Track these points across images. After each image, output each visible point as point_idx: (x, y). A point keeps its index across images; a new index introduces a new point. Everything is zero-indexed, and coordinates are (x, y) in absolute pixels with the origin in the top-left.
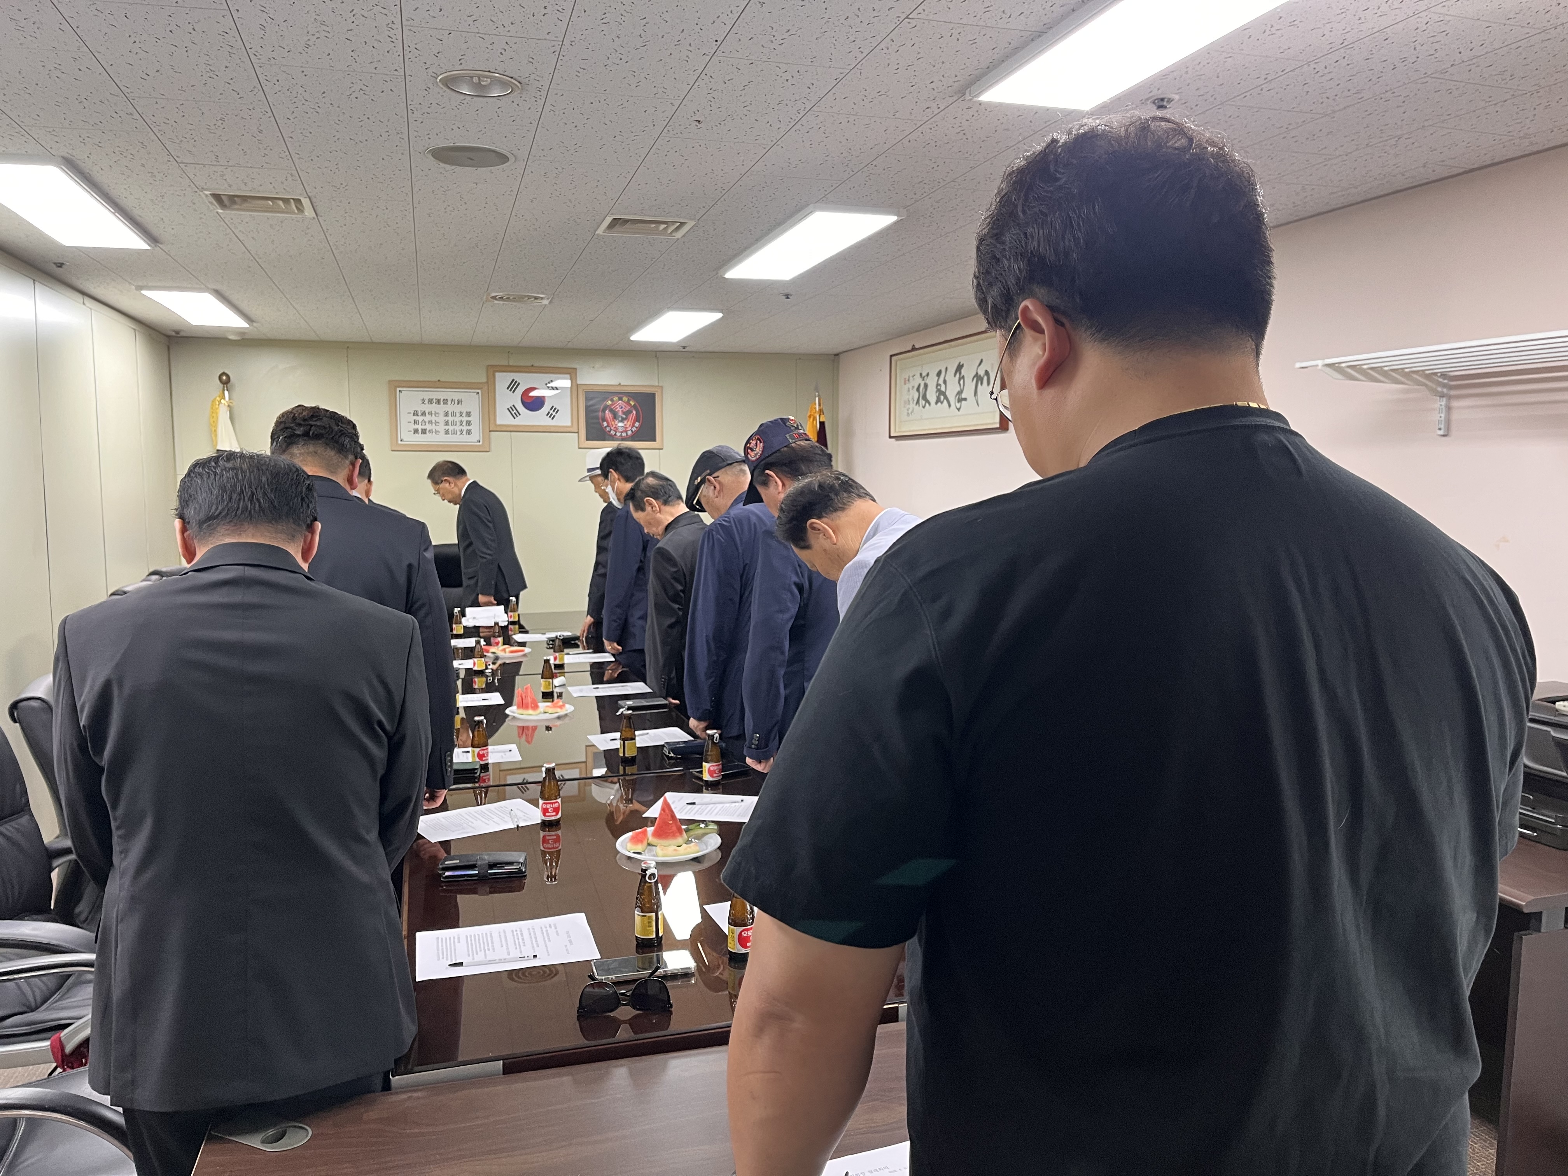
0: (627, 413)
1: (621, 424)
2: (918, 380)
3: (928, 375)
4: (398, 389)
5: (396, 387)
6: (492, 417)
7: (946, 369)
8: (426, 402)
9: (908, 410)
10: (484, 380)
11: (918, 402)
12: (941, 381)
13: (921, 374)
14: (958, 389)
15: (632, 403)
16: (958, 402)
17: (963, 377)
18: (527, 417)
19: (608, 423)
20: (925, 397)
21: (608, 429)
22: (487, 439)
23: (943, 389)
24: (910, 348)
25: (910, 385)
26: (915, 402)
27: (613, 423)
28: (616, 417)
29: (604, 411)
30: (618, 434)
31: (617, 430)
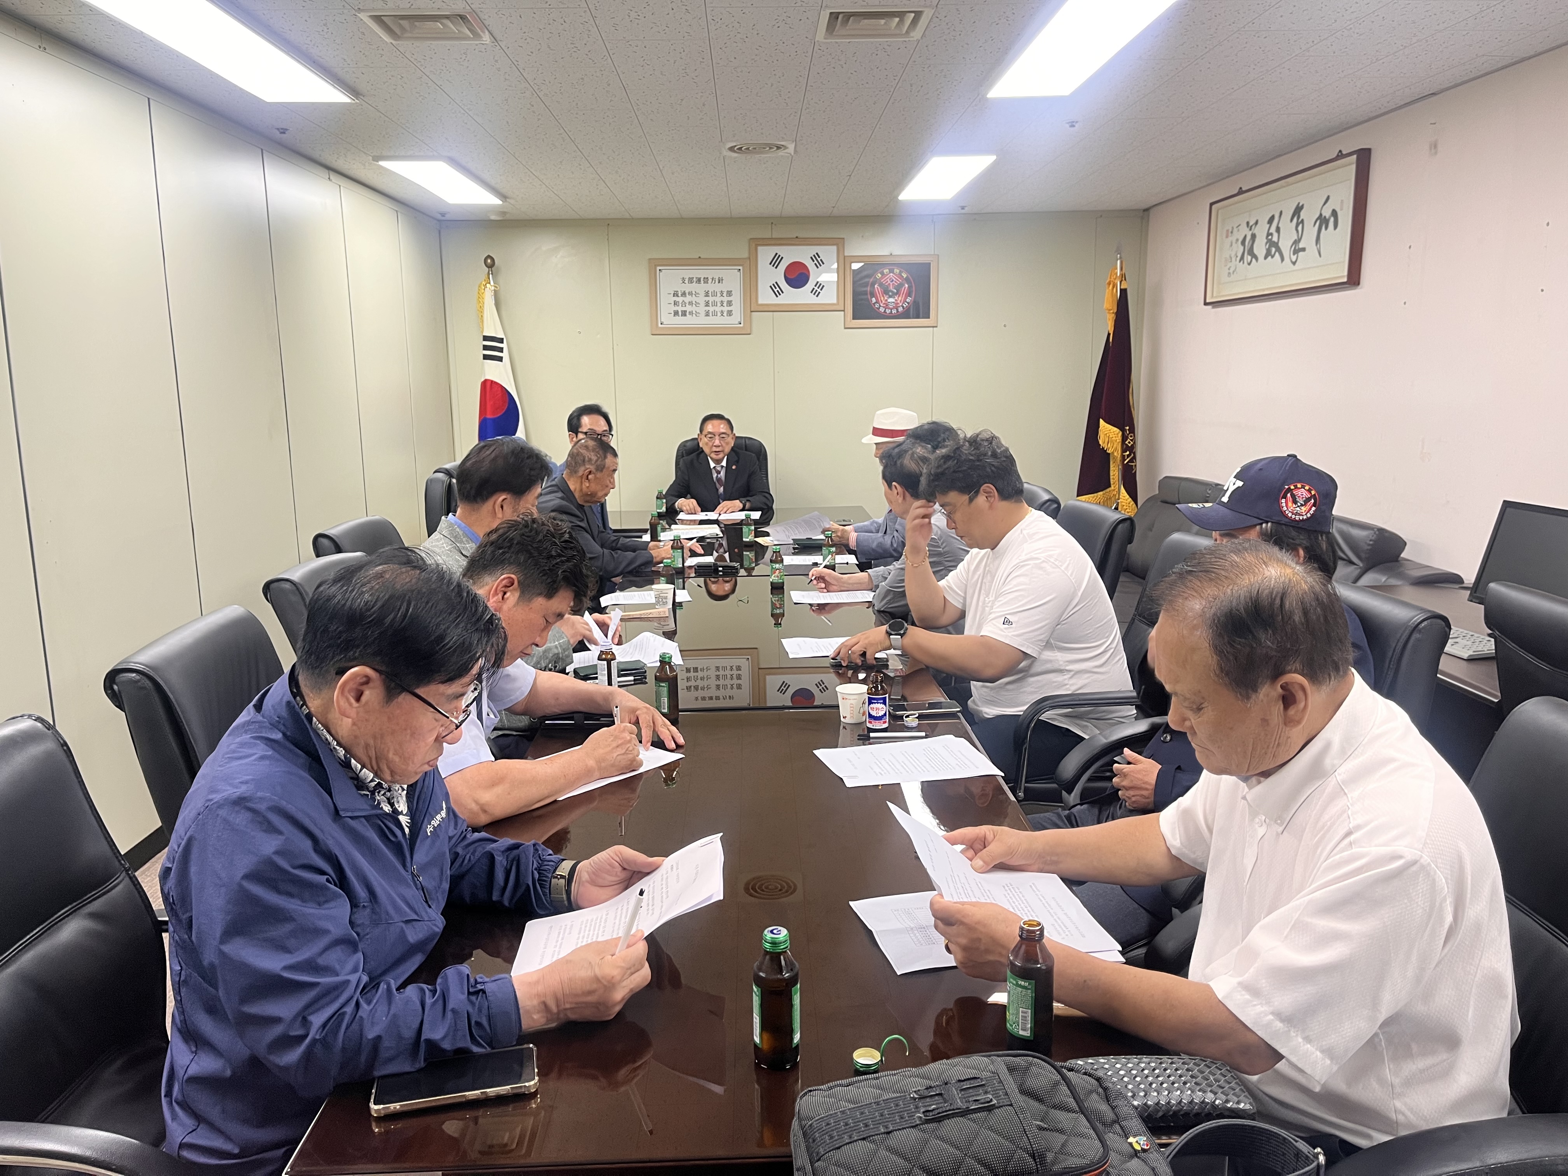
0: (899, 288)
1: (891, 300)
2: (1245, 231)
3: (1256, 223)
4: (658, 268)
5: (656, 266)
6: (753, 297)
7: (1281, 213)
8: (686, 281)
9: (1229, 269)
10: (746, 255)
11: (1242, 258)
12: (1273, 229)
13: (1248, 223)
14: (1296, 237)
15: (905, 276)
16: (1294, 254)
17: (1302, 221)
18: (792, 296)
19: (877, 299)
20: (1251, 252)
21: (877, 306)
22: (748, 319)
23: (1275, 239)
24: (1236, 192)
25: (1233, 238)
26: (1238, 259)
27: (883, 299)
28: (886, 292)
29: (873, 285)
30: (888, 311)
31: (886, 306)
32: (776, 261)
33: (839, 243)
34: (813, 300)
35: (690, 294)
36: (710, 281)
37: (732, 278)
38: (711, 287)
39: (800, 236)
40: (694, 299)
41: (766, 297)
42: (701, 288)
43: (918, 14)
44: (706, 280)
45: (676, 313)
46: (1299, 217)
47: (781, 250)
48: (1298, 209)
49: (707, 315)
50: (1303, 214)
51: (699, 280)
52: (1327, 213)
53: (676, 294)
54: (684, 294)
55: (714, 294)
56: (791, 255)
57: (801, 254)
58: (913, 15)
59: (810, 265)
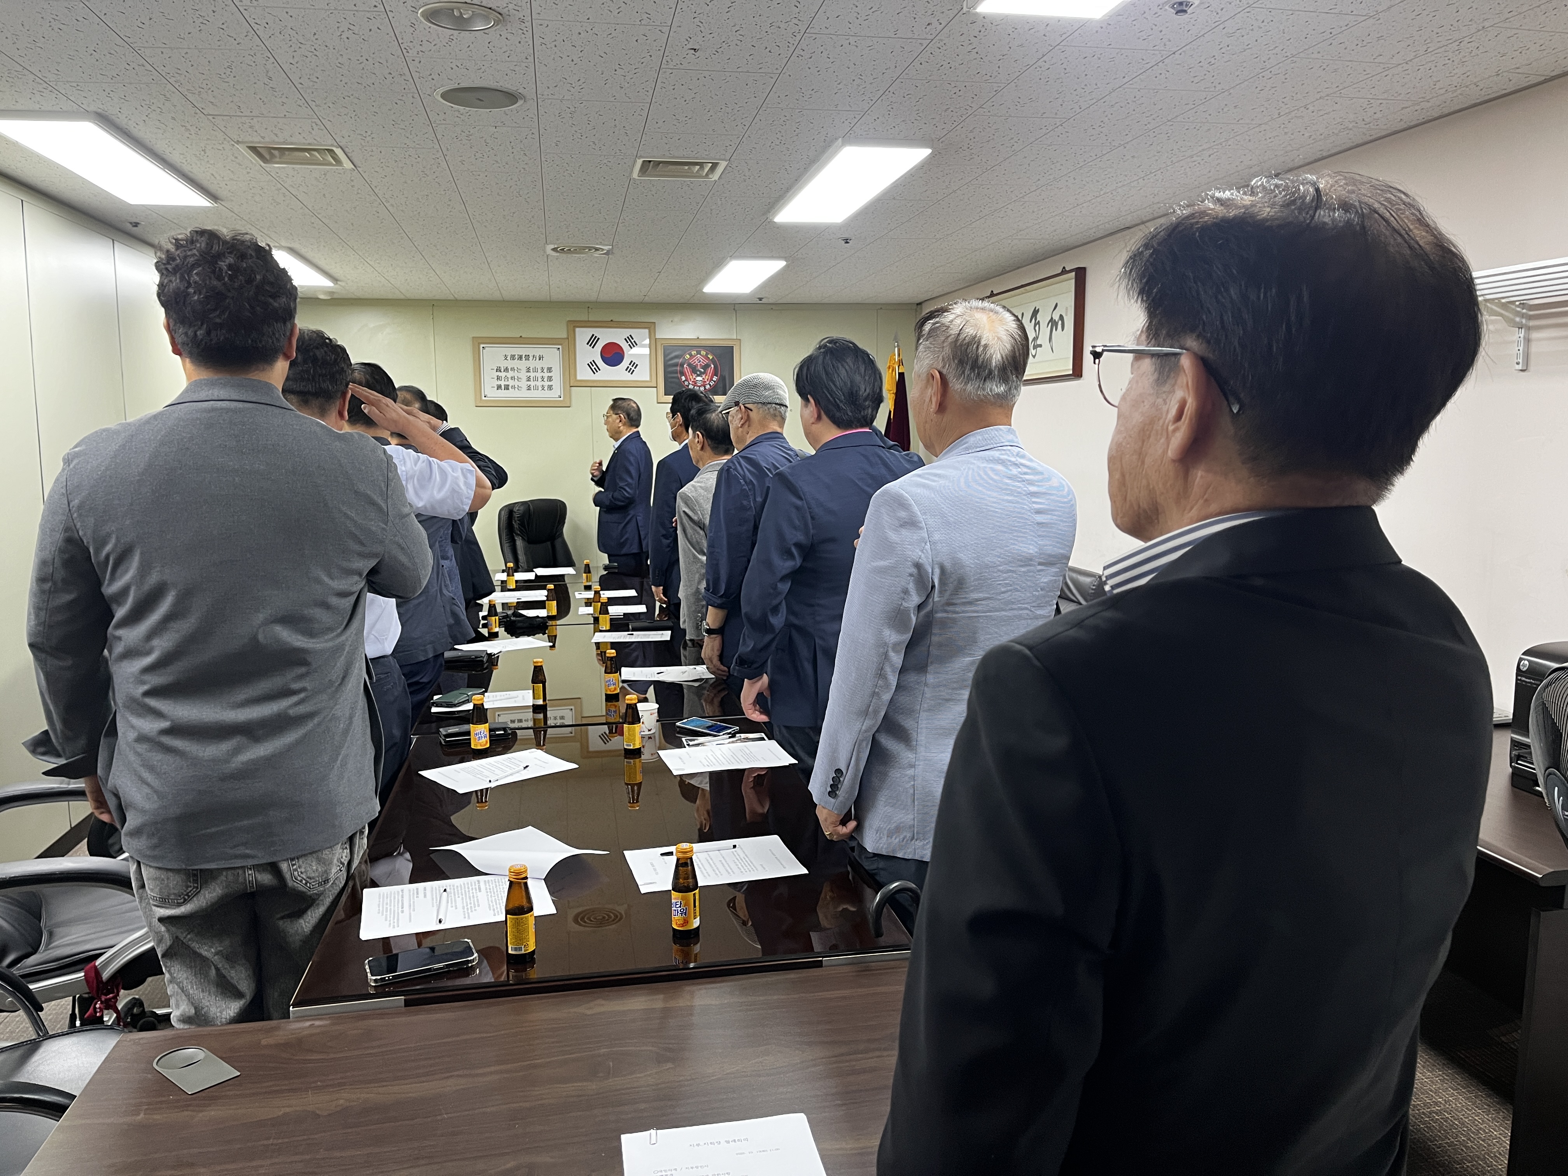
0: (706, 367)
1: (699, 378)
4: (482, 346)
5: (479, 344)
6: (572, 371)
8: (509, 358)
10: (565, 336)
15: (711, 357)
18: (608, 373)
19: (686, 377)
21: (686, 383)
22: (568, 395)
27: (692, 377)
28: (694, 370)
29: (682, 365)
30: (696, 388)
31: (695, 383)
32: (593, 341)
33: (651, 327)
34: (628, 377)
35: (513, 369)
36: (531, 358)
37: (552, 356)
38: (532, 363)
39: (614, 320)
40: (516, 374)
41: (584, 373)
42: (523, 364)
43: (714, 166)
44: (527, 357)
45: (499, 387)
46: (1036, 320)
47: (597, 332)
48: (1036, 312)
49: (529, 388)
50: (1039, 316)
51: (520, 358)
52: (1056, 317)
53: (498, 370)
54: (506, 370)
55: (535, 370)
56: (607, 336)
57: (617, 336)
58: (711, 165)
59: (625, 346)
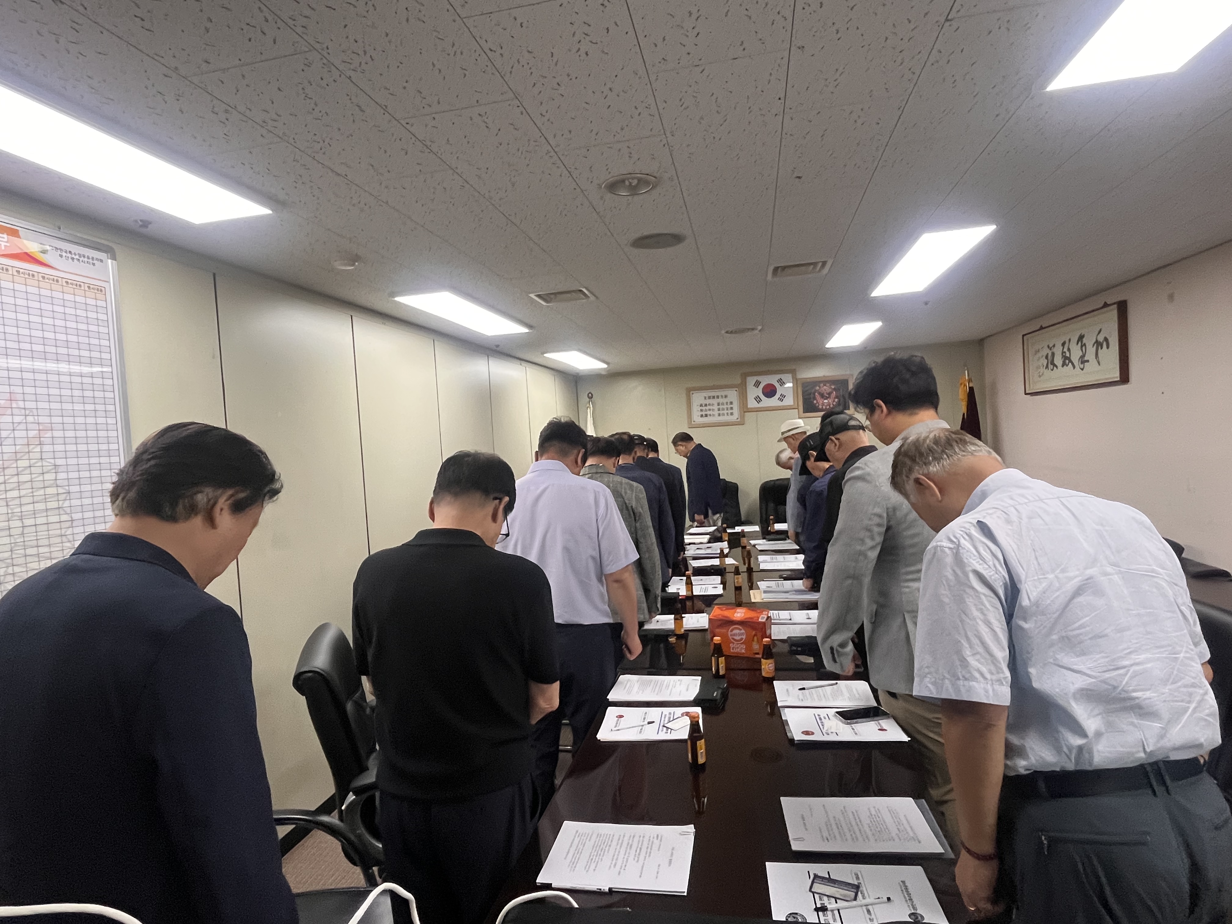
0: (830, 394)
1: (825, 401)
2: (1046, 351)
3: (1054, 346)
4: (691, 392)
7: (1070, 340)
8: (707, 398)
9: (1039, 373)
11: (1047, 367)
12: (1065, 350)
13: (1048, 346)
14: (1081, 354)
15: (833, 387)
16: (1082, 363)
17: (1085, 345)
18: (767, 402)
19: (817, 401)
20: (1052, 363)
21: (817, 405)
22: (742, 416)
23: (1068, 355)
24: (1038, 328)
25: (1040, 355)
26: (1045, 367)
27: (821, 401)
28: (822, 396)
29: (814, 394)
30: (824, 407)
31: (823, 404)
32: (757, 384)
33: (793, 372)
34: (780, 404)
35: (709, 405)
36: (720, 397)
37: (733, 395)
38: (720, 400)
39: (770, 369)
40: (711, 407)
41: (752, 403)
42: (715, 401)
43: (824, 263)
44: (718, 397)
45: (702, 416)
46: (1082, 343)
47: (759, 378)
48: (1081, 338)
49: (719, 415)
50: (1084, 340)
51: (714, 397)
52: (1101, 338)
53: (701, 405)
54: (706, 405)
55: (723, 404)
56: (766, 380)
57: (772, 380)
58: (821, 263)
59: (777, 385)
